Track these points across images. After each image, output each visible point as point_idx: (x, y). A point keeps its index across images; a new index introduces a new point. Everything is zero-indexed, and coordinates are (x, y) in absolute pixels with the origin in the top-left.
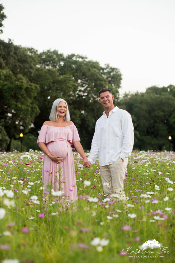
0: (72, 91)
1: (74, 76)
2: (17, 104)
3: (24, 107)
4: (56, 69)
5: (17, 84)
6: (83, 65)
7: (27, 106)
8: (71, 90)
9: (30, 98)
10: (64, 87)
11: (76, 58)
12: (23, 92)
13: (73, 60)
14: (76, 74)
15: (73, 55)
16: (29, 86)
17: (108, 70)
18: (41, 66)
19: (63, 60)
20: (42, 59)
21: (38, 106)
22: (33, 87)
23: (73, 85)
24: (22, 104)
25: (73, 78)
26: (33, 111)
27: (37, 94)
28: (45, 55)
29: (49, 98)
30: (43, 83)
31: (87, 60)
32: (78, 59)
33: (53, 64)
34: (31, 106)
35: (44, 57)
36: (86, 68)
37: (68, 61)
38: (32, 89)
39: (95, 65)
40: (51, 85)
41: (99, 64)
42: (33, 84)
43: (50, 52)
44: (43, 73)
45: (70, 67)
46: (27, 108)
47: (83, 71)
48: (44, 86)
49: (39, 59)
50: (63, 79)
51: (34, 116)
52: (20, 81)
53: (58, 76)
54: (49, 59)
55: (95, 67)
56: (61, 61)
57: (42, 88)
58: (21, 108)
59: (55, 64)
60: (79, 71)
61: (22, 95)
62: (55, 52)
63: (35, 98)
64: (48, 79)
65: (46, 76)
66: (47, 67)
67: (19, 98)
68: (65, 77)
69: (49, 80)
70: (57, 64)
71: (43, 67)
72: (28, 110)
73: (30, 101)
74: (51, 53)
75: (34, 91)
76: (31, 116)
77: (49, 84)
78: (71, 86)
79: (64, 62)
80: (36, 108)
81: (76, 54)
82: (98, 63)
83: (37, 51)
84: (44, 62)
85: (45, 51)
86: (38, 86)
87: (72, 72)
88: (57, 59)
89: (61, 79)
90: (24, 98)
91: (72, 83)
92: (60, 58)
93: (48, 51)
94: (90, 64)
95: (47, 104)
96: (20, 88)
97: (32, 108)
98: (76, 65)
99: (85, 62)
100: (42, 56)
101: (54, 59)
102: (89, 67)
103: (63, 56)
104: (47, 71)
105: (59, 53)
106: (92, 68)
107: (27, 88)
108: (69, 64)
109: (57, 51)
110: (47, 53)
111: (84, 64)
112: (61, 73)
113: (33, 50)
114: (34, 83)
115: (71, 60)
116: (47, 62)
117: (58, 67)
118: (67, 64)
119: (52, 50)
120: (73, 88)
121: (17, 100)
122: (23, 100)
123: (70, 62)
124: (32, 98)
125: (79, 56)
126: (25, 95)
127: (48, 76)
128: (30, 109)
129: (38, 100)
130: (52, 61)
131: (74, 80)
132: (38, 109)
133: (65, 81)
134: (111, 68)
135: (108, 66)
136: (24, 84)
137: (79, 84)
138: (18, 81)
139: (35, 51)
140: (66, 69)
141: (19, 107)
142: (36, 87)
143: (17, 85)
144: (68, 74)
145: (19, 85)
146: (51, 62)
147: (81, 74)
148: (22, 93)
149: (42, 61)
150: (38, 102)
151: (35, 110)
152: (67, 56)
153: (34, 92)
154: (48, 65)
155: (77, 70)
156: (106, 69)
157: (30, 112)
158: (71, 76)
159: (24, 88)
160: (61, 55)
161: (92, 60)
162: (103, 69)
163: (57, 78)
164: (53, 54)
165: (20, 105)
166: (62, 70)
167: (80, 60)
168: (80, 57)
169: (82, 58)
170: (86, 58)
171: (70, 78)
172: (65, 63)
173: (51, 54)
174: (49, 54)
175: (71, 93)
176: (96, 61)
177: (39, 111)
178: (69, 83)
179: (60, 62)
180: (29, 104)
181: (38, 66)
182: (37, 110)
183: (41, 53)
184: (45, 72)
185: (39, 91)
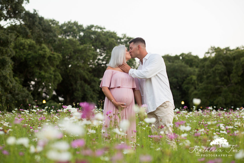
0: (92, 60)
1: (93, 46)
2: (41, 72)
3: (47, 75)
4: (77, 39)
5: (40, 53)
6: (101, 35)
7: (50, 74)
8: (91, 58)
9: (53, 66)
10: (85, 56)
11: (95, 29)
12: (46, 60)
13: (92, 30)
14: (95, 44)
15: (92, 26)
16: (52, 55)
17: (125, 39)
18: (62, 37)
19: (83, 30)
20: (63, 30)
21: (60, 73)
22: (56, 56)
23: (93, 54)
24: (46, 71)
25: (93, 47)
26: (56, 79)
27: (60, 62)
28: (66, 26)
29: (70, 66)
30: (65, 52)
31: (105, 30)
32: (96, 30)
33: (73, 35)
34: (53, 73)
35: (65, 28)
36: (104, 38)
37: (87, 31)
38: (55, 58)
39: (112, 35)
40: (72, 54)
41: (117, 35)
42: (55, 53)
43: (70, 23)
44: (65, 43)
45: (89, 37)
46: (51, 75)
47: (102, 41)
48: (65, 55)
49: (61, 30)
50: (83, 48)
51: (57, 83)
52: (43, 50)
53: (78, 46)
54: (70, 30)
55: (112, 37)
56: (81, 31)
57: (64, 56)
58: (45, 76)
59: (75, 35)
60: (98, 41)
61: (45, 64)
62: (75, 24)
63: (57, 66)
64: (69, 48)
65: (67, 46)
66: (68, 38)
67: (42, 66)
68: (85, 46)
69: (70, 50)
70: (77, 34)
71: (64, 37)
72: (51, 77)
73: (53, 69)
74: (72, 24)
75: (56, 59)
76: (54, 83)
77: (71, 53)
78: (91, 55)
79: (84, 32)
80: (58, 76)
81: (95, 25)
82: (115, 33)
83: (58, 22)
84: (65, 32)
85: (66, 23)
86: (60, 55)
87: (92, 41)
88: (77, 30)
89: (82, 48)
90: (47, 66)
91: (92, 52)
92: (80, 28)
93: (69, 22)
94: (108, 34)
95: (68, 71)
96: (43, 57)
97: (55, 76)
98: (95, 35)
99: (103, 33)
100: (63, 28)
101: (75, 30)
102: (107, 37)
103: (83, 27)
104: (68, 41)
105: (79, 24)
106: (110, 37)
107: (50, 57)
108: (89, 34)
109: (77, 22)
110: (68, 25)
111: (103, 34)
112: (81, 43)
113: (54, 22)
114: (57, 52)
115: (90, 31)
116: (68, 33)
117: (78, 37)
118: (87, 34)
119: (73, 22)
120: (92, 57)
121: (41, 68)
122: (46, 68)
123: (90, 33)
124: (55, 66)
125: (97, 27)
126: (48, 64)
127: (69, 46)
128: (53, 76)
129: (60, 68)
130: (72, 31)
131: (94, 49)
132: (60, 76)
133: (85, 50)
134: (128, 38)
135: (125, 36)
136: (47, 53)
137: (98, 52)
138: (41, 50)
139: (57, 22)
140: (85, 39)
141: (42, 75)
142: (58, 56)
143: (41, 55)
144: (88, 44)
145: (42, 54)
146: (72, 33)
147: (100, 44)
148: (45, 62)
149: (63, 32)
150: (60, 70)
151: (58, 78)
152: (87, 27)
153: (56, 61)
154: (68, 36)
155: (96, 40)
156: (123, 39)
157: (53, 80)
158: (91, 45)
159: (47, 57)
160: (81, 26)
161: (110, 31)
162: (120, 39)
163: (78, 47)
164: (73, 25)
165: (43, 73)
166: (82, 40)
167: (99, 30)
168: (99, 28)
169: (101, 29)
170: (104, 28)
171: (90, 47)
172: (84, 34)
173: (71, 26)
174: (69, 25)
175: (91, 61)
176: (114, 32)
177: (61, 79)
178: (89, 51)
179: (80, 33)
180: (52, 72)
181: (60, 37)
182: (59, 78)
183: (62, 25)
184: (66, 42)
185: (61, 59)
